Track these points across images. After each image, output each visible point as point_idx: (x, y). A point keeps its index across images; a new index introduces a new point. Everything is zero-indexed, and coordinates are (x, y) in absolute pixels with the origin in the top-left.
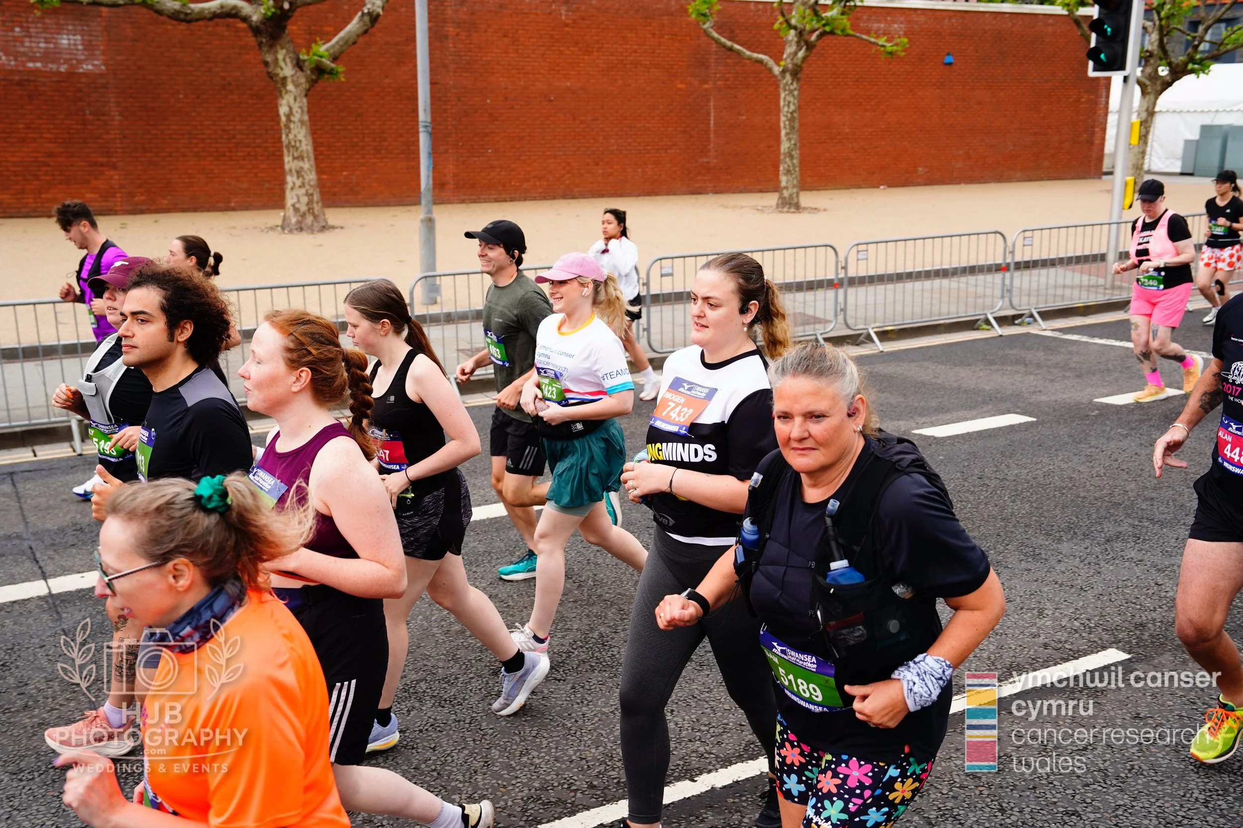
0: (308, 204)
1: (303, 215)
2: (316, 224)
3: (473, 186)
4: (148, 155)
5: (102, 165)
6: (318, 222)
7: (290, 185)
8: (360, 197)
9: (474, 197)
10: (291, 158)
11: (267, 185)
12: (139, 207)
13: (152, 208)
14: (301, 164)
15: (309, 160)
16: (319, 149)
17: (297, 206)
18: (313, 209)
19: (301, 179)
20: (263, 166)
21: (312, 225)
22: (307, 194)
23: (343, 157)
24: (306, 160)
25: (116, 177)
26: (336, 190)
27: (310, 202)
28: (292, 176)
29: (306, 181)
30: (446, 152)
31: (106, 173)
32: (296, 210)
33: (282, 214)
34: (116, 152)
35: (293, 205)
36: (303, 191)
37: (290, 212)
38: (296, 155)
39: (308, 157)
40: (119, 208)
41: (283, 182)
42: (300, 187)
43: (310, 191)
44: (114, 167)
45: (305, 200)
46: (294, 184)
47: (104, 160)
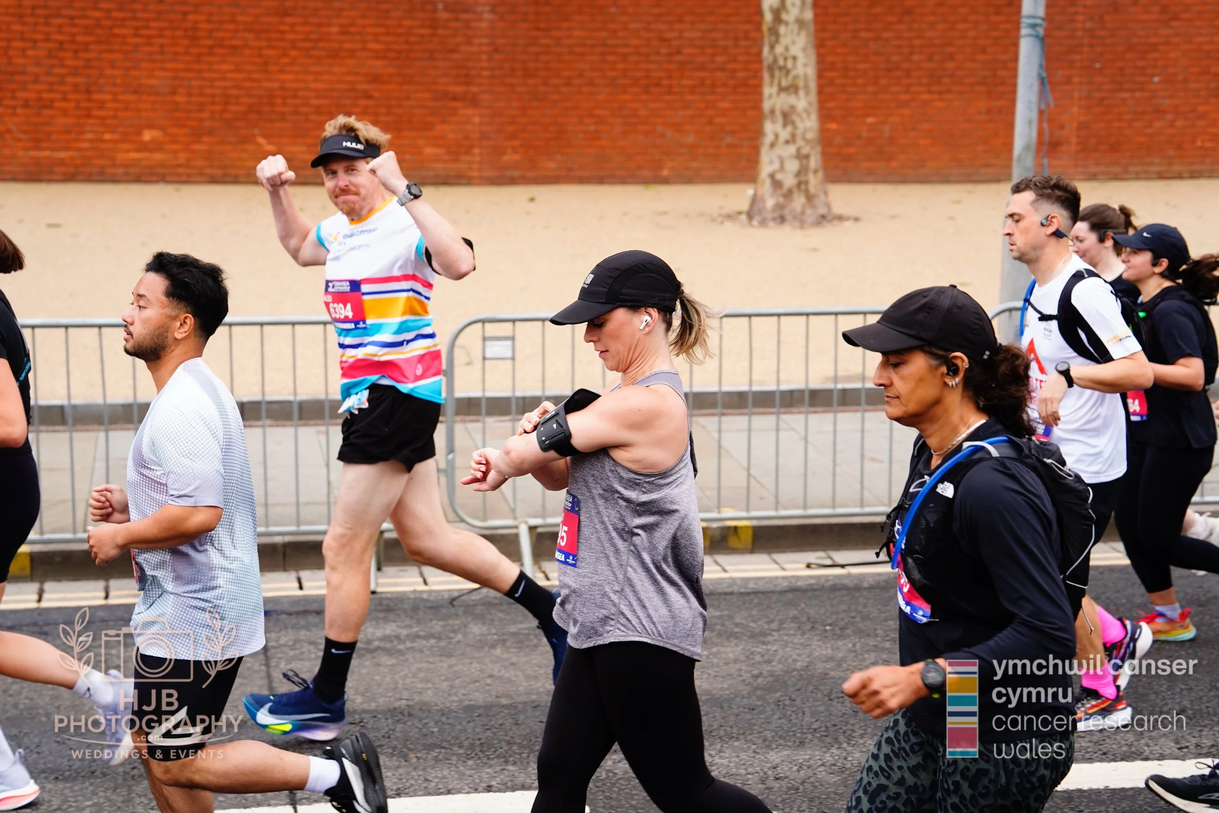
0: (798, 174)
1: (789, 195)
2: (809, 211)
3: (1114, 148)
4: (531, 81)
5: (455, 99)
6: (814, 207)
7: (769, 139)
8: (894, 164)
9: (1117, 169)
10: (774, 90)
11: (728, 140)
12: (509, 173)
13: (530, 174)
14: (791, 100)
15: (807, 93)
16: (828, 74)
17: (779, 176)
18: (807, 183)
19: (789, 128)
20: (724, 105)
21: (803, 213)
22: (800, 156)
23: (870, 89)
24: (802, 93)
25: (476, 120)
26: (852, 150)
27: (802, 172)
28: (774, 122)
29: (799, 132)
30: (1068, 81)
31: (462, 112)
32: (777, 184)
33: (750, 192)
34: (479, 76)
35: (772, 176)
36: (792, 149)
37: (766, 187)
38: (784, 83)
39: (806, 87)
40: (475, 174)
41: (759, 133)
42: (787, 142)
43: (805, 151)
44: (474, 102)
45: (793, 166)
46: (777, 136)
47: (459, 89)
